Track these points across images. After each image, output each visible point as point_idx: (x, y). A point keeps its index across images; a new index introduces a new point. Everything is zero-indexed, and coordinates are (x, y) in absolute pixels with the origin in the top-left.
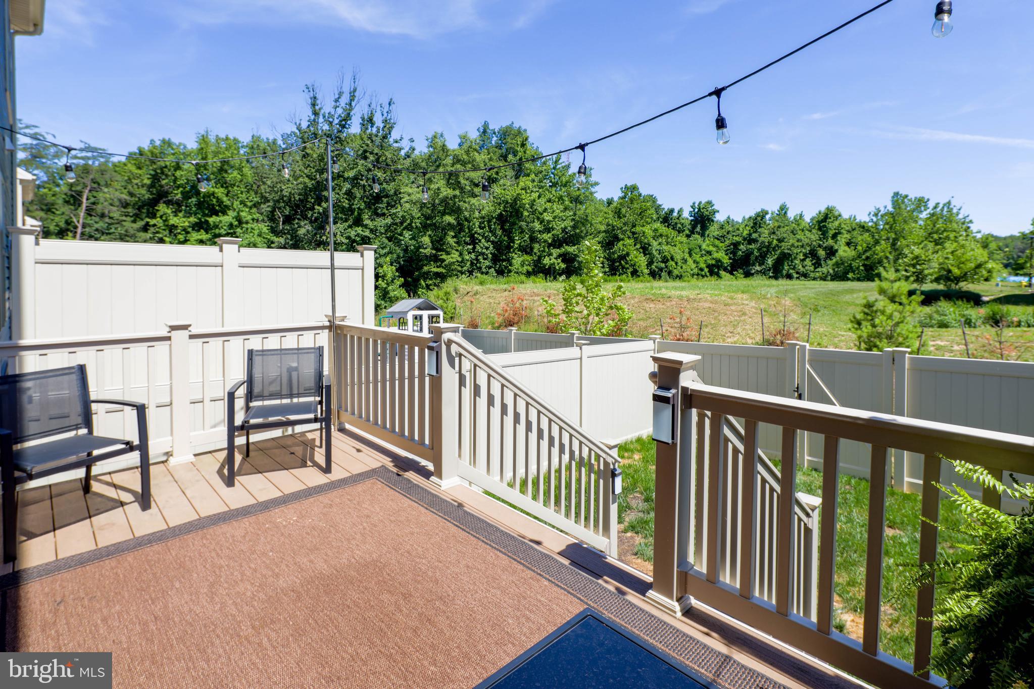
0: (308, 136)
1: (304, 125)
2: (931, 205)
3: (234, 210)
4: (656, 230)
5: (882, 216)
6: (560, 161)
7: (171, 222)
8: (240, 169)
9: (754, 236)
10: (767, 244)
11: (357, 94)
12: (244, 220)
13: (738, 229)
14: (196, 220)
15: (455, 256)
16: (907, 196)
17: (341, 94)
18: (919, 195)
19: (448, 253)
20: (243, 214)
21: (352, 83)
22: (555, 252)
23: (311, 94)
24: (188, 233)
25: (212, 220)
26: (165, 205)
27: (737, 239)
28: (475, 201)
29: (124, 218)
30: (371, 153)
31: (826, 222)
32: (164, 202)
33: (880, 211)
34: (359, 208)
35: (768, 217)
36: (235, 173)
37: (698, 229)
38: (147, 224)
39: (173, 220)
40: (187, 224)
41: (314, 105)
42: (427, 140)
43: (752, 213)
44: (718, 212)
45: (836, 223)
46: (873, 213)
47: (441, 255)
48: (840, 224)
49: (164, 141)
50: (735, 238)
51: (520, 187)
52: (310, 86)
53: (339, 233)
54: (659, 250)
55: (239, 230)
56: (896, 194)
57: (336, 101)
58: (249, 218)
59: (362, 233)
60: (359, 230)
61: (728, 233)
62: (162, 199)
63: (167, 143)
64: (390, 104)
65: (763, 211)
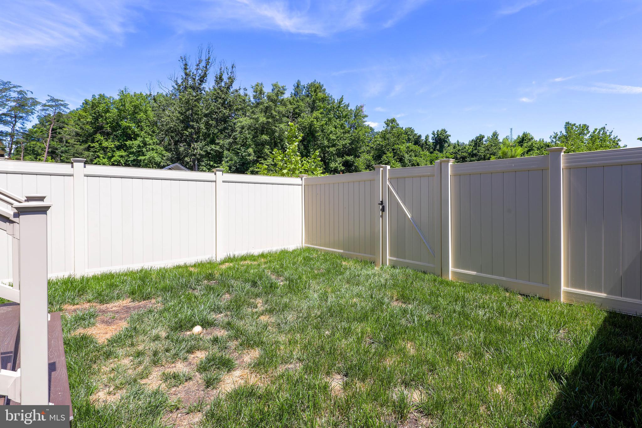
0: (182, 88)
1: (180, 82)
2: (591, 130)
3: (141, 137)
4: (408, 147)
5: (559, 138)
6: (342, 103)
7: (103, 145)
8: (146, 112)
9: (475, 152)
10: (483, 157)
11: (210, 61)
12: (148, 143)
13: (465, 148)
14: (118, 143)
15: (270, 161)
16: (575, 125)
17: (200, 61)
18: (582, 123)
19: (265, 159)
20: (147, 139)
21: (207, 53)
22: (339, 160)
23: (184, 62)
24: (114, 151)
25: (128, 143)
26: (99, 134)
27: (464, 154)
28: (282, 126)
29: (75, 143)
30: (220, 98)
31: (523, 142)
32: (100, 133)
33: (558, 135)
34: (213, 133)
35: (484, 139)
36: (142, 114)
37: (438, 147)
38: (89, 146)
39: (105, 144)
40: (113, 146)
41: (186, 69)
42: (252, 87)
43: (474, 137)
44: (450, 136)
45: (530, 143)
46: (553, 136)
47: (261, 160)
48: (532, 144)
49: (100, 95)
50: (463, 154)
51: (313, 117)
52: (183, 57)
53: (199, 148)
54: (410, 160)
55: (144, 149)
56: (568, 123)
57: (198, 65)
58: (151, 142)
59: (214, 148)
60: (213, 147)
61: (459, 151)
62: (98, 131)
63: (102, 97)
64: (232, 67)
65: (481, 135)
